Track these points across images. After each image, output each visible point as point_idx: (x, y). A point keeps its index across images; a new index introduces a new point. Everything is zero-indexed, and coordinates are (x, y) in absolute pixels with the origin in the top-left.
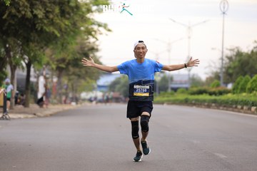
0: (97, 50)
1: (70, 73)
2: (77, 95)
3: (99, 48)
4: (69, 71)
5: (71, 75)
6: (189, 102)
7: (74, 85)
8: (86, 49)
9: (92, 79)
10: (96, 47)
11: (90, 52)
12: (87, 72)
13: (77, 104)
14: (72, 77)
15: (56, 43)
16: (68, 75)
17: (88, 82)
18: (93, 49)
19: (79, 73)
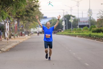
0: (39, 6)
1: (24, 19)
2: (29, 31)
4: (23, 18)
5: (25, 20)
6: (92, 37)
7: (27, 26)
8: (32, 6)
9: (36, 22)
10: (38, 5)
11: (34, 8)
12: (33, 18)
13: (28, 35)
14: (26, 21)
15: (13, 5)
16: (23, 20)
17: (34, 24)
19: (29, 19)
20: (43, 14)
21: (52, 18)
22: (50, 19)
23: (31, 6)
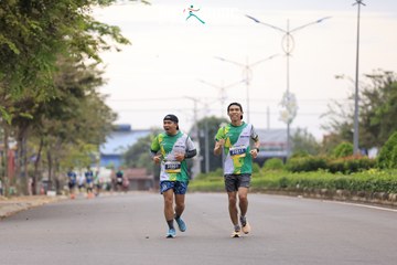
0: (100, 82)
1: (45, 130)
2: (60, 177)
3: (103, 76)
4: (42, 125)
5: (46, 134)
6: (289, 187)
7: (52, 157)
8: (76, 80)
9: (89, 142)
10: (97, 77)
11: (84, 87)
12: (78, 128)
13: (59, 193)
14: (49, 138)
16: (40, 134)
17: (81, 149)
18: (90, 80)
19: (62, 130)
20: (115, 115)
21: (151, 130)
22: (144, 135)
23: (73, 77)
